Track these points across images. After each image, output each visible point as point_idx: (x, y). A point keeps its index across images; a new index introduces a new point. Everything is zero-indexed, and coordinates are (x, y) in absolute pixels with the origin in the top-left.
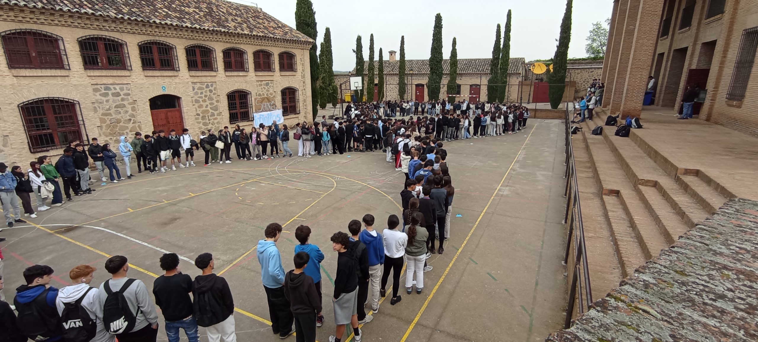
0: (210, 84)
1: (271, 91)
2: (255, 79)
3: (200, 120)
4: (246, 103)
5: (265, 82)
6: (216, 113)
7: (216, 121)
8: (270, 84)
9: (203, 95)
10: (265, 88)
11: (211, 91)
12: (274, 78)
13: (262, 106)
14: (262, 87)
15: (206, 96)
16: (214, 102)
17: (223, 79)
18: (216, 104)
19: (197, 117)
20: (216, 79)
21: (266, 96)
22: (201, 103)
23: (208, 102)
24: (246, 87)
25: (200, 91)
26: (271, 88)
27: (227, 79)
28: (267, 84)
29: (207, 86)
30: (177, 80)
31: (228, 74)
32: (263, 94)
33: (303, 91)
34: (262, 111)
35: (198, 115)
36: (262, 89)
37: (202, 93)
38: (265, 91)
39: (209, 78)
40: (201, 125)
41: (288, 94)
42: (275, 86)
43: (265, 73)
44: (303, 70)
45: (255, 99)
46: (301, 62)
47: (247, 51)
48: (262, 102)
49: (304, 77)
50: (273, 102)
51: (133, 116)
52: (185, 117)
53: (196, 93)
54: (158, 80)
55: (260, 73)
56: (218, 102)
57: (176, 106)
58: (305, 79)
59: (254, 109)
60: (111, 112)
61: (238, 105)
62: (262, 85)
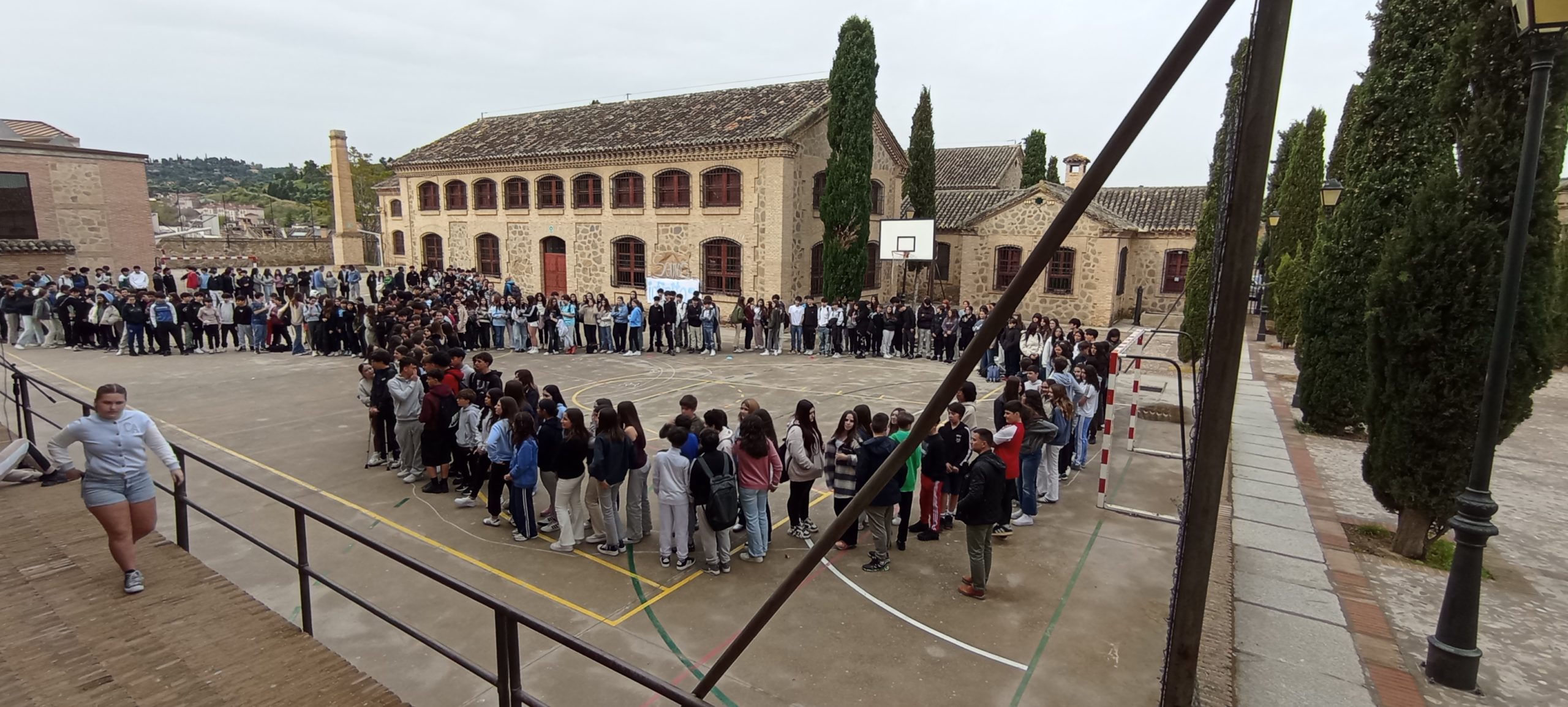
0: (595, 225)
1: (684, 242)
2: (655, 220)
3: (581, 273)
4: (642, 258)
5: (673, 227)
6: (599, 266)
7: (597, 278)
8: (683, 231)
9: (586, 241)
10: (672, 237)
11: (595, 235)
12: (691, 220)
13: (665, 267)
14: (668, 235)
15: (589, 242)
17: (609, 220)
18: (600, 254)
19: (578, 267)
20: (602, 219)
21: (673, 251)
22: (584, 251)
23: (591, 250)
24: (640, 232)
25: (584, 235)
26: (685, 236)
27: (614, 219)
28: (678, 230)
29: (592, 229)
30: (562, 219)
31: (617, 211)
32: (669, 248)
33: (759, 248)
34: (664, 276)
35: (580, 266)
36: (667, 237)
37: (585, 238)
38: (672, 241)
39: (594, 217)
40: (581, 280)
41: (724, 253)
42: (690, 234)
43: (673, 211)
44: (763, 204)
45: (653, 254)
46: (757, 186)
47: (645, 175)
48: (664, 260)
49: (763, 220)
50: (684, 264)
51: (528, 256)
52: (567, 266)
53: (580, 237)
54: (547, 219)
55: (663, 211)
56: (602, 251)
57: (564, 251)
58: (766, 223)
59: (648, 270)
60: (517, 250)
61: (632, 261)
62: (666, 231)
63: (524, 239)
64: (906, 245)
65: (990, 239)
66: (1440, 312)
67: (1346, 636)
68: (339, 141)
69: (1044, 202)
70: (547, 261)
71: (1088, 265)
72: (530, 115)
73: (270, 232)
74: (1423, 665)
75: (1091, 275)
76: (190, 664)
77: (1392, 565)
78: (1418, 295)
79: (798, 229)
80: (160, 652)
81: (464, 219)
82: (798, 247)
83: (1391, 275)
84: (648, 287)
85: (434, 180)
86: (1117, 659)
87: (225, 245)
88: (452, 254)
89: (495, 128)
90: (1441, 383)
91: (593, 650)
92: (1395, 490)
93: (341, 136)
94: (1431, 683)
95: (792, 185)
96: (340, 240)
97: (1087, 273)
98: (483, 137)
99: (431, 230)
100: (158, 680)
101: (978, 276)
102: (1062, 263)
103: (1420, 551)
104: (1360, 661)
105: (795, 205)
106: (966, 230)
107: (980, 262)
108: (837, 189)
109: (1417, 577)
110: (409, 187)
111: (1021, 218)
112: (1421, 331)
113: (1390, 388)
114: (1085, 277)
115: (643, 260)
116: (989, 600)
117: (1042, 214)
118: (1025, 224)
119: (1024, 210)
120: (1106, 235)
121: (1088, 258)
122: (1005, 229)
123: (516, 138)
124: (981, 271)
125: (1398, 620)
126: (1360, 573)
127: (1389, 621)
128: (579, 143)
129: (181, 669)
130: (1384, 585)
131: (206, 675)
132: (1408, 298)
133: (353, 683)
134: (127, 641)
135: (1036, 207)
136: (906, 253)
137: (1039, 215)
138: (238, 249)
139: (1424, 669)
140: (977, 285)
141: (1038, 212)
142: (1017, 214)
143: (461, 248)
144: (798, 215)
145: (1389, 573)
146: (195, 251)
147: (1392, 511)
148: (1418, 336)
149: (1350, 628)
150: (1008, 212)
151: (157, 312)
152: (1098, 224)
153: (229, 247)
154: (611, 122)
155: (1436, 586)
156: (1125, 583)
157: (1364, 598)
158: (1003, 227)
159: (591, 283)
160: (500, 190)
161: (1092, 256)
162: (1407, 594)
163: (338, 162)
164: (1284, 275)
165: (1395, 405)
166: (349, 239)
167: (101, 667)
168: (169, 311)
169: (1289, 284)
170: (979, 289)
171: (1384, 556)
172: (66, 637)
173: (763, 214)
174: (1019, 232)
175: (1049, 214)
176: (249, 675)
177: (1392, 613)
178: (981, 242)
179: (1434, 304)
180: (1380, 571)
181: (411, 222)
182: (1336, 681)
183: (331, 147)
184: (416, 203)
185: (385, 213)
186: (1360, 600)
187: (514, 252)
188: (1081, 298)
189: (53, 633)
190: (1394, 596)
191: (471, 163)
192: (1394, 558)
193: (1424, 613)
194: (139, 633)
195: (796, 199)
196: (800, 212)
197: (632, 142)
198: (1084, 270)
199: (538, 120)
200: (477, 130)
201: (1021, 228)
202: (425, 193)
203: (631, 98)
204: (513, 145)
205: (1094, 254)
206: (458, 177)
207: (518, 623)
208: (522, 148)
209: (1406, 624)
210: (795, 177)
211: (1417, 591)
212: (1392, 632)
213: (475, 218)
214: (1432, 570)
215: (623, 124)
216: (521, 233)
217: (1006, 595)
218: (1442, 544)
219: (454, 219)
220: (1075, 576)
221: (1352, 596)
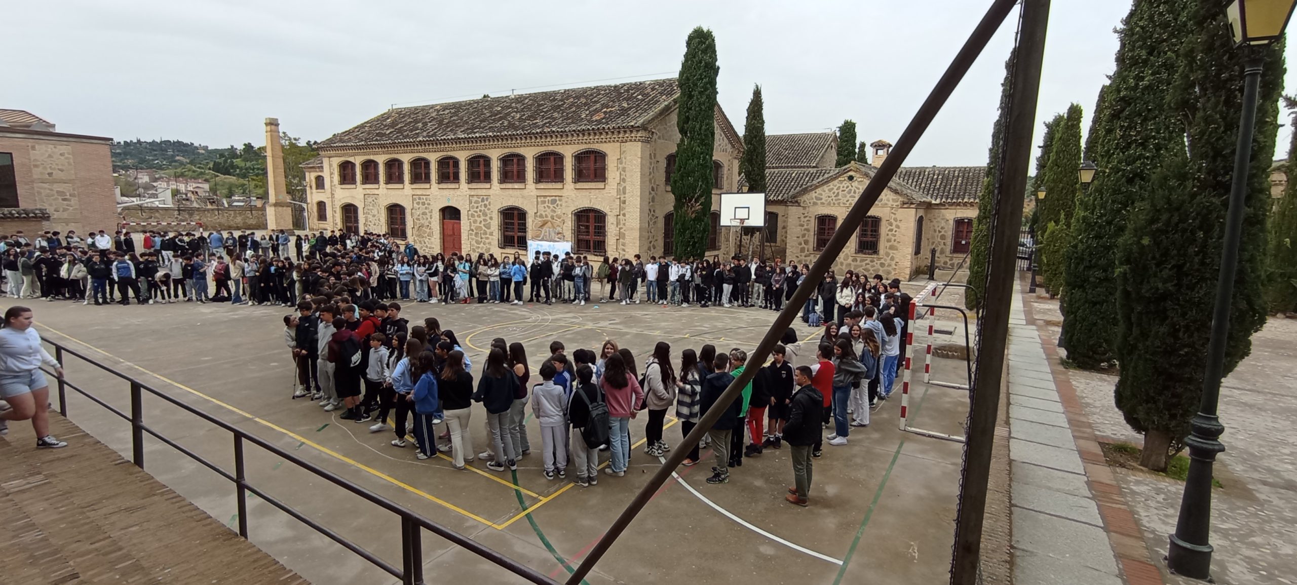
0: (485, 197)
1: (559, 212)
2: (535, 193)
3: (473, 237)
4: (524, 224)
5: (550, 199)
6: (488, 231)
7: (487, 241)
8: (558, 202)
9: (478, 210)
10: (549, 207)
11: (485, 206)
12: (564, 193)
13: (543, 232)
14: (545, 205)
15: (480, 211)
16: (487, 218)
17: (497, 193)
18: (489, 221)
19: (471, 232)
20: (491, 192)
21: (549, 218)
22: (476, 218)
23: (482, 218)
24: (522, 204)
25: (476, 205)
26: (559, 207)
27: (501, 192)
28: (553, 202)
29: (483, 201)
30: (458, 192)
31: (504, 186)
32: (546, 216)
33: (621, 217)
34: (542, 240)
35: (473, 230)
36: (545, 207)
37: (477, 207)
38: (549, 211)
39: (484, 190)
40: (474, 242)
41: (592, 220)
42: (564, 205)
43: (550, 185)
44: (624, 181)
45: (533, 221)
46: (619, 165)
47: (526, 156)
48: (542, 226)
49: (624, 193)
50: (559, 229)
51: (430, 223)
52: (462, 231)
53: (473, 207)
54: (446, 192)
55: (542, 186)
56: (491, 218)
57: (459, 219)
58: (626, 195)
59: (529, 235)
60: (420, 217)
61: (516, 227)
62: (544, 202)
63: (426, 208)
64: (742, 214)
65: (811, 209)
66: (1175, 270)
67: (1103, 534)
68: (273, 127)
69: (855, 179)
70: (445, 227)
71: (891, 230)
72: (432, 107)
73: (214, 202)
74: (1166, 558)
75: (893, 238)
76: (145, 564)
77: (1140, 477)
78: (1157, 256)
79: (653, 201)
80: (119, 553)
81: (376, 192)
82: (653, 215)
83: (1135, 239)
84: (529, 248)
85: (351, 159)
86: (916, 555)
87: (176, 213)
88: (366, 220)
89: (403, 117)
90: (1177, 327)
91: (484, 549)
92: (1141, 415)
93: (275, 123)
94: (1172, 573)
95: (648, 164)
96: (273, 208)
97: (890, 236)
98: (393, 124)
99: (349, 201)
100: (118, 577)
101: (801, 240)
102: (869, 228)
103: (1162, 465)
104: (1115, 556)
105: (650, 180)
106: (791, 202)
107: (803, 228)
108: (685, 168)
109: (1161, 486)
110: (330, 165)
111: (836, 192)
112: (1160, 285)
113: (1136, 331)
114: (889, 241)
115: (525, 226)
116: (811, 507)
117: (853, 189)
118: (840, 197)
119: (838, 185)
120: (905, 206)
121: (891, 224)
122: (823, 201)
123: (420, 125)
124: (804, 236)
125: (1145, 521)
126: (1114, 483)
127: (1137, 522)
128: (472, 129)
129: (137, 568)
130: (1133, 493)
131: (157, 573)
132: (1149, 259)
133: (282, 579)
134: (91, 544)
135: (848, 183)
136: (742, 220)
137: (851, 190)
138: (187, 216)
139: (1167, 562)
140: (800, 247)
141: (850, 187)
142: (833, 189)
143: (374, 216)
144: (653, 189)
145: (1138, 483)
146: (151, 218)
147: (1139, 432)
148: (1158, 289)
149: (1106, 529)
150: (825, 187)
151: (118, 269)
152: (898, 197)
153: (179, 214)
154: (499, 112)
155: (1175, 493)
156: (923, 492)
157: (1117, 504)
158: (821, 199)
159: (482, 245)
160: (406, 168)
161: (894, 223)
162: (1152, 501)
163: (272, 144)
164: (1051, 239)
165: (1140, 346)
166: (280, 208)
167: (70, 566)
168: (128, 268)
169: (1055, 246)
170: (802, 250)
171: (1133, 469)
172: (42, 540)
173: (624, 188)
174: (834, 204)
175: (859, 189)
176: (194, 572)
177: (1140, 516)
178: (803, 211)
179: (1170, 264)
180: (1131, 482)
181: (332, 194)
182: (1095, 572)
183: (266, 132)
184: (336, 178)
185: (311, 187)
186: (1114, 505)
187: (418, 219)
188: (885, 257)
189: (28, 537)
190: (1142, 501)
191: (382, 146)
192: (1142, 471)
193: (1166, 516)
194: (101, 537)
195: (651, 176)
196: (655, 187)
197: (516, 129)
198: (888, 235)
199: (438, 111)
200: (388, 118)
201: (836, 200)
202: (344, 170)
203: (516, 93)
204: (417, 132)
205: (896, 221)
206: (372, 157)
207: (421, 527)
208: (425, 134)
209: (1152, 525)
210: (651, 158)
211: (1161, 498)
212: (1140, 531)
213: (385, 191)
214: (1172, 481)
215: (508, 114)
216: (424, 204)
217: (825, 503)
218: (1180, 459)
219: (368, 192)
220: (881, 486)
221: (1108, 502)
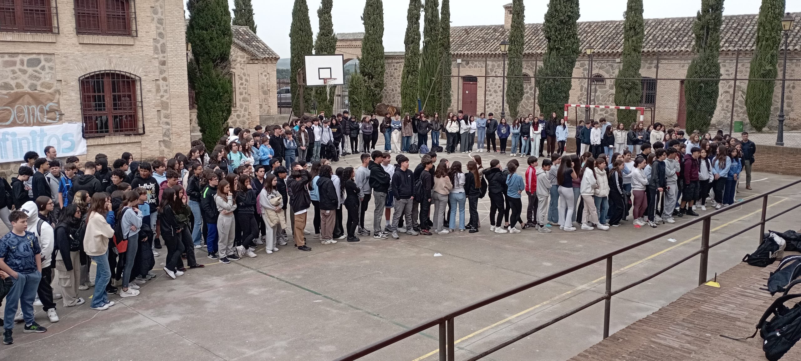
1: (46, 77)
5: (26, 58)
8: (43, 63)
10: (24, 72)
12: (59, 49)
13: (14, 112)
14: (16, 68)
21: (26, 89)
26: (47, 70)
28: (34, 63)
33: (161, 82)
34: (14, 124)
36: (14, 72)
38: (25, 77)
41: (108, 87)
42: (58, 67)
43: (28, 37)
46: (155, 16)
48: (11, 103)
49: (163, 52)
50: (51, 105)
62: (14, 64)
75: (244, 91)
173: (163, 45)
